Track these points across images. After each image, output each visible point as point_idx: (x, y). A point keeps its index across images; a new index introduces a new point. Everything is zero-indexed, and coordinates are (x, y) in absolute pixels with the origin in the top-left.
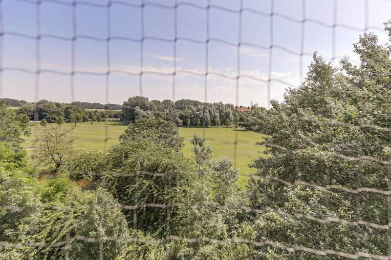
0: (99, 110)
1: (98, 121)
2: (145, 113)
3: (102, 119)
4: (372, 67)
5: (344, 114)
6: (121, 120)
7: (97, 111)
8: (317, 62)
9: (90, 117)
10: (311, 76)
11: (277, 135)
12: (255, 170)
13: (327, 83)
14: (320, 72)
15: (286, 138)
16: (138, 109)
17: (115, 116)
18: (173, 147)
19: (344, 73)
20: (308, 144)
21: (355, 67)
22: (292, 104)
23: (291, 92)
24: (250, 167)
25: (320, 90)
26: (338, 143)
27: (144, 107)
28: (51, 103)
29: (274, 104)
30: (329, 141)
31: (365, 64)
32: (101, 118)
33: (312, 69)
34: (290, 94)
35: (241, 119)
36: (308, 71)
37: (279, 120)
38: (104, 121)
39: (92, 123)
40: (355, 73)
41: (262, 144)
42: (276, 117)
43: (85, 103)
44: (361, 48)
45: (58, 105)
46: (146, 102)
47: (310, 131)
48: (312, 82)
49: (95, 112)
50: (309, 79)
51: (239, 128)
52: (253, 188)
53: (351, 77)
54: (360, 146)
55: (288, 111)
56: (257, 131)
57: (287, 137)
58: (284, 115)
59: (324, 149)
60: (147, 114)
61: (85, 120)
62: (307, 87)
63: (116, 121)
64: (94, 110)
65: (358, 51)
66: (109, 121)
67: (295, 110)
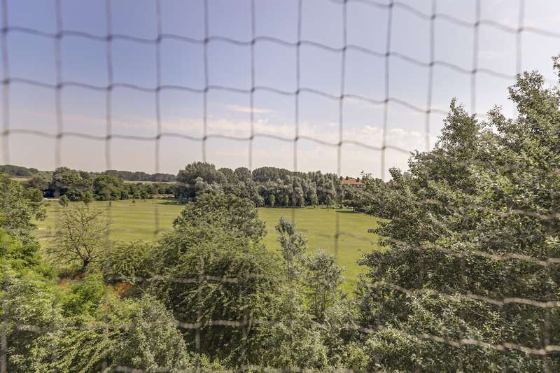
0: (144, 183)
1: (143, 198)
2: (209, 187)
3: (149, 196)
4: (535, 121)
5: (493, 189)
6: (176, 197)
7: (141, 184)
8: (456, 113)
9: (132, 193)
10: (447, 134)
11: (399, 219)
12: (367, 270)
13: (470, 145)
14: (461, 127)
15: (411, 224)
16: (200, 181)
17: (168, 192)
18: (250, 235)
19: (495, 129)
20: (442, 231)
21: (510, 120)
22: (420, 175)
23: (418, 156)
24: (360, 265)
25: (460, 154)
26: (484, 231)
27: (209, 179)
28: (74, 172)
29: (395, 173)
30: (471, 228)
31: (525, 116)
32: (147, 194)
33: (449, 124)
34: (417, 160)
35: (348, 196)
36: (444, 126)
37: (402, 197)
38: (151, 198)
39: (134, 202)
40: (510, 129)
41: (377, 231)
42: (398, 192)
43: (124, 172)
44: (520, 94)
45: (84, 175)
46: (211, 171)
47: (444, 213)
48: (449, 143)
49: (138, 185)
50: (444, 138)
51: (344, 209)
52: (365, 295)
53: (503, 135)
54: (515, 235)
55: (414, 184)
56: (369, 213)
57: (413, 222)
58: (408, 190)
59: (465, 239)
60: (213, 188)
61: (123, 197)
62: (441, 150)
63: (169, 198)
64: (136, 182)
65: (515, 98)
66: (159, 198)
67: (423, 183)
